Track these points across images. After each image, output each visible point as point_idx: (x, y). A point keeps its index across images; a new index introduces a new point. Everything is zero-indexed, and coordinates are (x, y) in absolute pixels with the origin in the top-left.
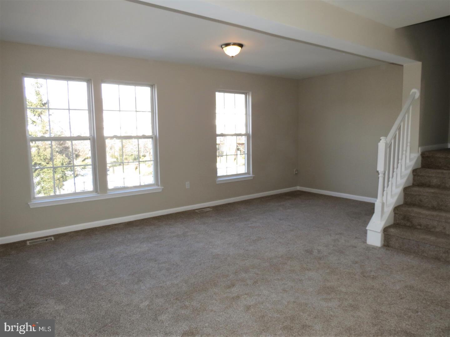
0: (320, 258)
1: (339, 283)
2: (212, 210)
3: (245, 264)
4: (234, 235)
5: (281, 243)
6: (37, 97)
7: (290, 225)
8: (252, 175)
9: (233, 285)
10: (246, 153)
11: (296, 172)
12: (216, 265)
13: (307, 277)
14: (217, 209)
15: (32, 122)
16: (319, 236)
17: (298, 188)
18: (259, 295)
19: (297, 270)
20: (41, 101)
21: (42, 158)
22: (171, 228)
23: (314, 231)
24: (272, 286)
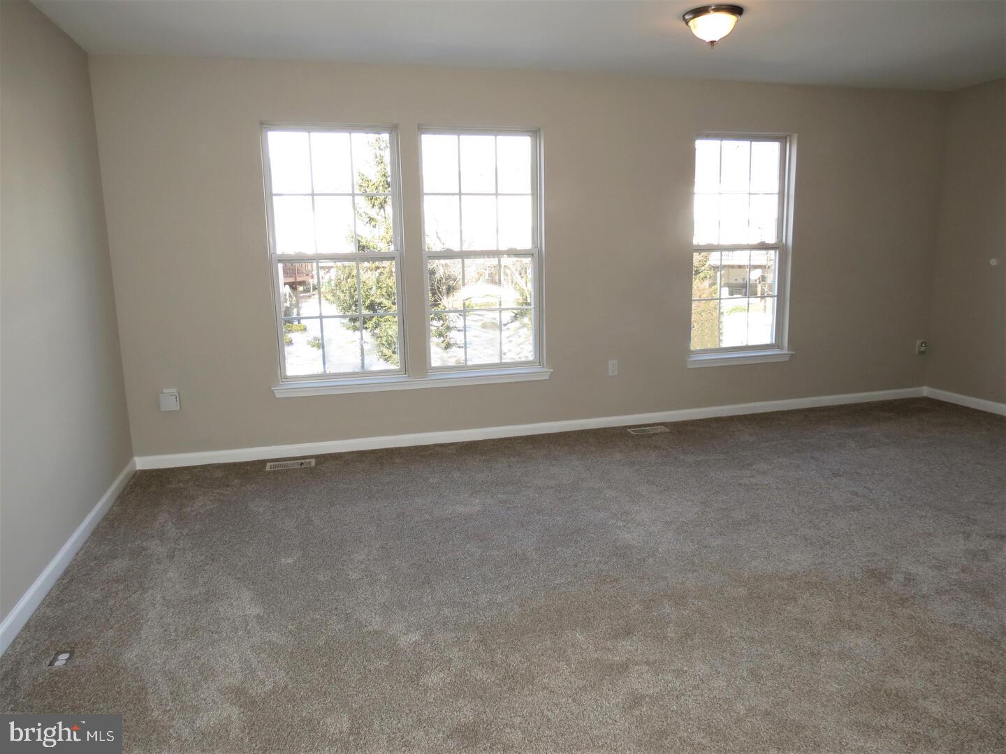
0: (903, 601)
1: (929, 685)
2: (668, 430)
3: (683, 583)
4: (692, 501)
5: (806, 540)
6: (379, 169)
7: (856, 494)
8: (789, 350)
9: (628, 633)
10: (776, 294)
11: (923, 349)
12: (611, 573)
13: (837, 648)
14: (682, 431)
15: (368, 220)
16: (930, 535)
17: (926, 391)
18: (679, 673)
19: (818, 622)
20: (384, 175)
21: (384, 293)
22: (553, 465)
23: (921, 517)
24: (727, 655)
